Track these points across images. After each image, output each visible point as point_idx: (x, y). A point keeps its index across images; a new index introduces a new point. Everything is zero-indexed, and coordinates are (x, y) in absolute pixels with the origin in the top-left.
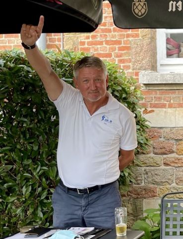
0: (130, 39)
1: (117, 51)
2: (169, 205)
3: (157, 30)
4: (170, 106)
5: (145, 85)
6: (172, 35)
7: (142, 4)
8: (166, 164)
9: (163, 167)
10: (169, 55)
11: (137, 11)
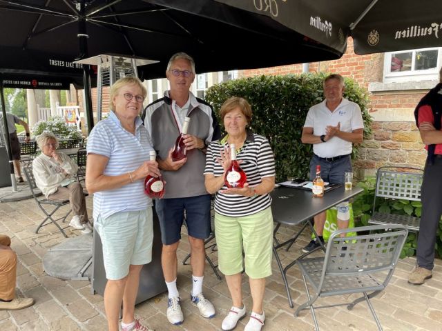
0: (364, 61)
1: (354, 70)
2: (383, 174)
3: (385, 53)
4: (390, 107)
5: (373, 92)
6: (396, 55)
7: (375, 36)
8: (383, 147)
9: (381, 149)
10: (393, 70)
11: (371, 41)
